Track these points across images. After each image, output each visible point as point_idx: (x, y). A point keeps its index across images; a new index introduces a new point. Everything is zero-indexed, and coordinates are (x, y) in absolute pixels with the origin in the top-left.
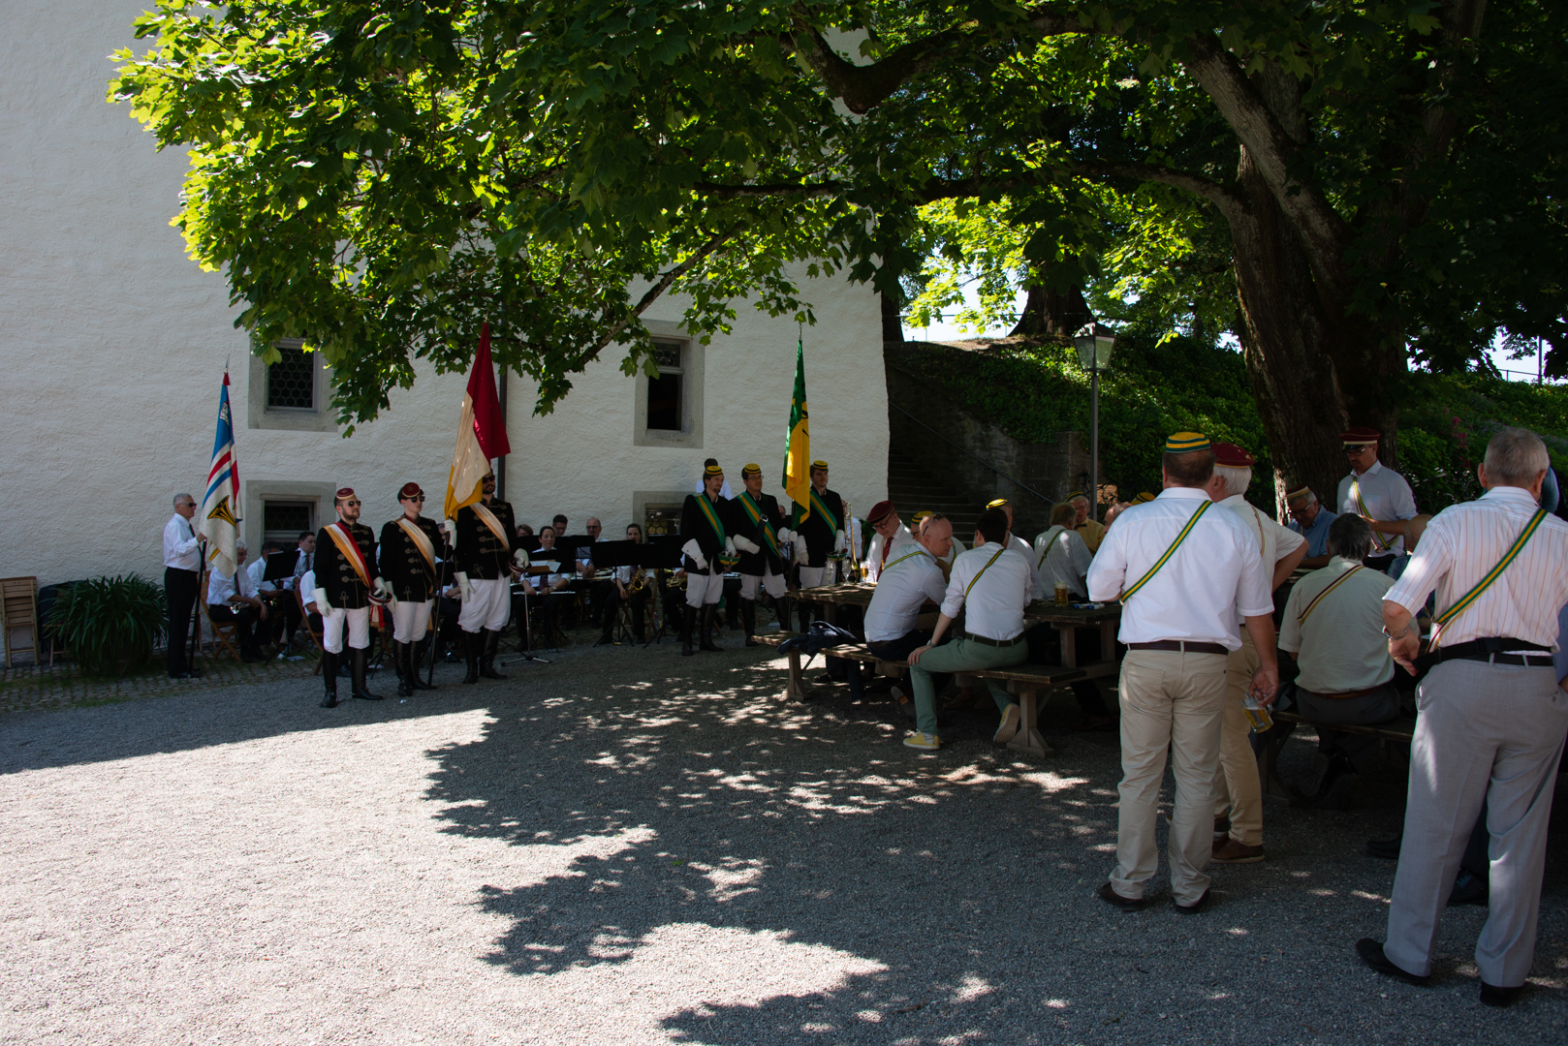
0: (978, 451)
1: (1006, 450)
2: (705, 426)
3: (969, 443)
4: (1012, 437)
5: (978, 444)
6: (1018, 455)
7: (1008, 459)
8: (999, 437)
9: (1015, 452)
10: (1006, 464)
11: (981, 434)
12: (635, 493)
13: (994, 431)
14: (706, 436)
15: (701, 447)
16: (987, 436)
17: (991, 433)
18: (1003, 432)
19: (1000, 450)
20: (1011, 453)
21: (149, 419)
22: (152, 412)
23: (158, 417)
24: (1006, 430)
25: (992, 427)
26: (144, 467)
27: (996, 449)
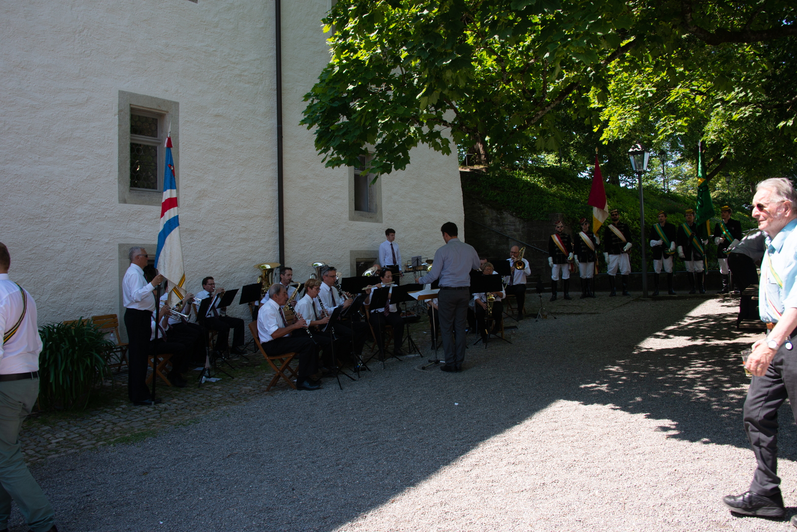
0: (494, 226)
1: (514, 225)
2: (383, 209)
3: (488, 221)
4: (519, 218)
5: (494, 223)
6: (523, 228)
7: (515, 230)
8: (509, 218)
9: (521, 226)
10: (515, 233)
11: (496, 217)
12: (351, 252)
13: (506, 214)
14: (384, 215)
15: (381, 222)
16: (501, 218)
17: (504, 216)
18: (512, 215)
19: (510, 225)
20: (518, 227)
21: (45, 193)
22: (46, 187)
23: (51, 192)
24: (514, 213)
25: (505, 213)
26: (42, 233)
27: (507, 225)
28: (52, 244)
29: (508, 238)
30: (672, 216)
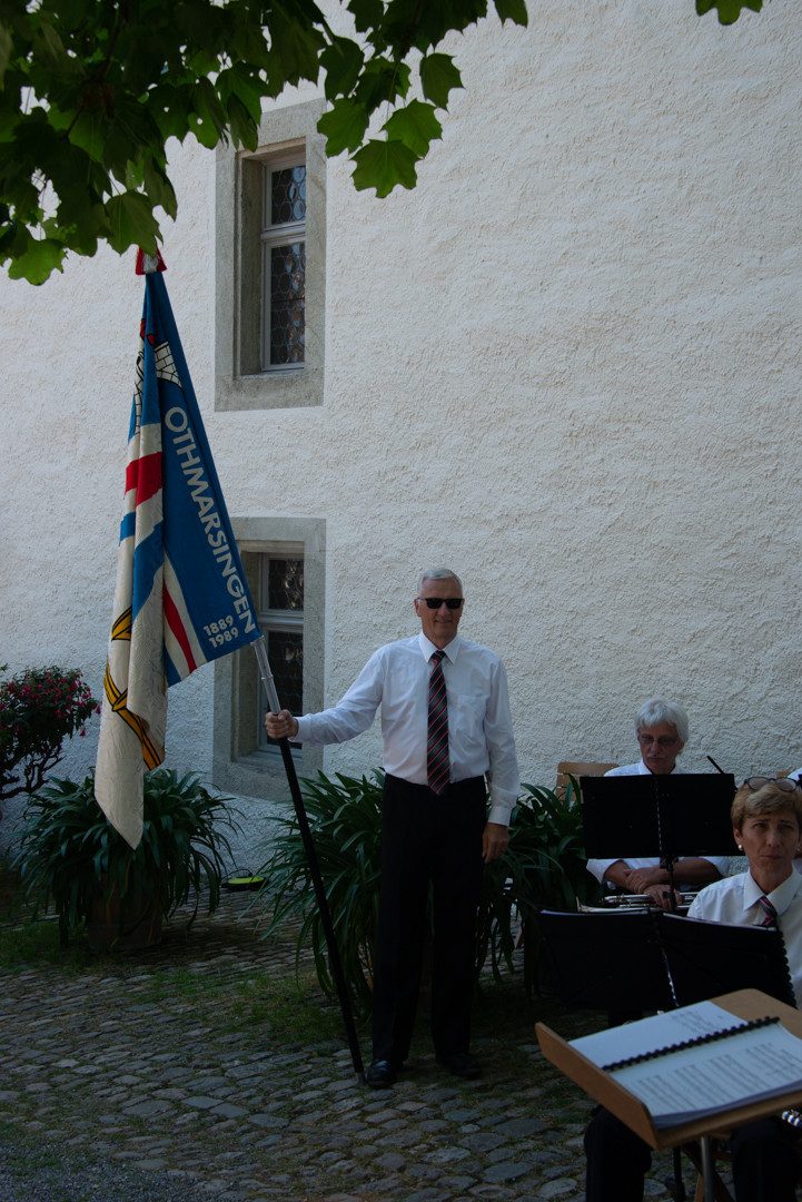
21: (767, 370)
22: (774, 349)
23: (786, 362)
26: (756, 493)
28: (781, 527)
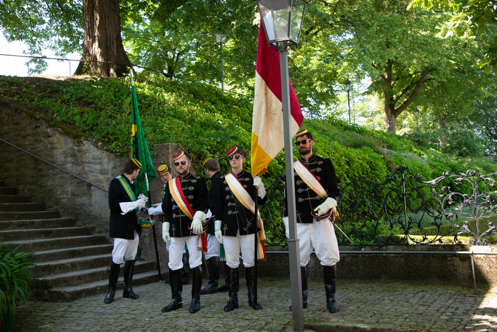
0: (69, 165)
1: (101, 163)
3: (59, 157)
4: (107, 150)
5: (69, 159)
6: (114, 168)
7: (103, 172)
8: (91, 151)
9: (111, 165)
10: (102, 177)
11: (72, 149)
13: (87, 145)
16: (79, 151)
17: (84, 148)
18: (97, 146)
19: (94, 163)
20: (106, 166)
24: (100, 144)
25: (85, 142)
27: (89, 163)
29: (89, 185)
30: (358, 150)
